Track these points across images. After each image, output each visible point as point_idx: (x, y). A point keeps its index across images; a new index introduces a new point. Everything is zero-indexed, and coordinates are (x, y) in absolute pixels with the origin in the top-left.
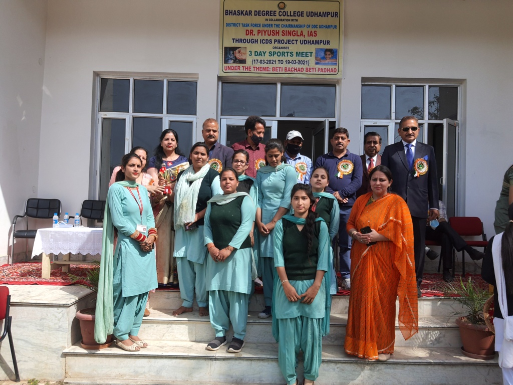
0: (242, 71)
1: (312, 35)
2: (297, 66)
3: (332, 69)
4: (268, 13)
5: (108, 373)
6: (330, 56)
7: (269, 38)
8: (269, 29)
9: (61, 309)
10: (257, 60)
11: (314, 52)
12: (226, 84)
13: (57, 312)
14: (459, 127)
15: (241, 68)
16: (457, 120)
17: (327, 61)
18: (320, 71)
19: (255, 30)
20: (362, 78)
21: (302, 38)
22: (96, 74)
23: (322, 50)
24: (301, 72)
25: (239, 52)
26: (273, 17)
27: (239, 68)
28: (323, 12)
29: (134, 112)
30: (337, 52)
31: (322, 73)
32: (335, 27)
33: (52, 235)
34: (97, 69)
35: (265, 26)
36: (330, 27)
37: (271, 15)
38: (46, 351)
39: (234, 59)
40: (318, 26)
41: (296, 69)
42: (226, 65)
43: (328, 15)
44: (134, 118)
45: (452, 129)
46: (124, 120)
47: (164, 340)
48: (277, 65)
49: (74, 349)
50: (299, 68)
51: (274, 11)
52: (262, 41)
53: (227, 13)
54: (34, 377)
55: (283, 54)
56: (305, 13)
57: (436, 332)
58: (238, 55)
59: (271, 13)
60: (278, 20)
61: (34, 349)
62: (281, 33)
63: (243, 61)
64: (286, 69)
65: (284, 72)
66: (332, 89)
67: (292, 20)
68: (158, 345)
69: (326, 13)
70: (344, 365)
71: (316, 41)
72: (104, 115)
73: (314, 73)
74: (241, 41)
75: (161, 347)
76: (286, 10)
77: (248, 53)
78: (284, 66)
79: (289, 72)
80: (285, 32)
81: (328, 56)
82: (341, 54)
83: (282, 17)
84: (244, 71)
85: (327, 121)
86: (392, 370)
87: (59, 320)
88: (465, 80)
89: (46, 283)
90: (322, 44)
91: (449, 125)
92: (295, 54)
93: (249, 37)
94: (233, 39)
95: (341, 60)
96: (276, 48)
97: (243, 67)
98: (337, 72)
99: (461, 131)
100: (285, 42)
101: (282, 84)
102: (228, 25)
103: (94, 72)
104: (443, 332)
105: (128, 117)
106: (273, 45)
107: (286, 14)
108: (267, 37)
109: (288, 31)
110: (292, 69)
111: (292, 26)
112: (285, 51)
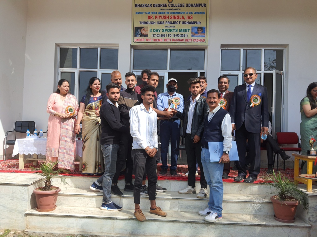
0: (145, 41)
1: (189, 18)
2: (180, 38)
3: (202, 39)
4: (162, 5)
5: (52, 226)
6: (201, 32)
7: (162, 21)
8: (162, 15)
9: (24, 187)
10: (155, 35)
11: (191, 29)
12: (136, 50)
13: (22, 189)
14: (284, 75)
15: (145, 40)
16: (282, 70)
17: (199, 35)
18: (194, 41)
19: (154, 16)
20: (221, 44)
21: (183, 20)
22: (57, 45)
23: (195, 27)
24: (182, 42)
25: (144, 30)
26: (165, 8)
27: (144, 40)
28: (196, 4)
29: (80, 68)
30: (205, 29)
31: (195, 42)
32: (204, 13)
33: (24, 142)
34: (58, 42)
35: (160, 13)
36: (201, 13)
37: (163, 7)
38: (15, 212)
39: (141, 34)
40: (193, 13)
41: (179, 40)
42: (136, 38)
43: (199, 5)
44: (80, 72)
45: (279, 76)
46: (74, 73)
47: (87, 207)
48: (167, 37)
49: (32, 211)
50: (181, 39)
51: (166, 4)
52: (158, 23)
53: (136, 6)
54: (8, 228)
55: (171, 30)
56: (185, 5)
57: (259, 205)
58: (143, 32)
59: (163, 5)
60: (168, 9)
61: (8, 211)
62: (170, 17)
63: (146, 36)
64: (173, 40)
65: (171, 42)
66: (203, 52)
67: (177, 9)
68: (83, 210)
69: (198, 4)
70: (197, 225)
71: (192, 22)
72: (62, 70)
73: (191, 42)
74: (145, 23)
75: (85, 211)
76: (173, 3)
77: (149, 30)
78: (171, 38)
79: (175, 42)
80: (172, 17)
81: (199, 31)
82: (208, 30)
83: (171, 8)
84: (147, 42)
85: (199, 72)
86: (228, 229)
87: (23, 194)
88: (288, 45)
89: (20, 172)
90: (196, 24)
91: (277, 74)
92: (178, 30)
93: (150, 20)
94: (140, 22)
95: (208, 34)
96: (166, 27)
97: (146, 39)
98: (205, 42)
99: (285, 77)
100: (173, 23)
101: (171, 50)
102: (137, 13)
103: (56, 44)
104: (263, 205)
105: (76, 71)
106: (165, 25)
107: (173, 5)
108: (161, 20)
109: (175, 16)
110: (177, 40)
111: (177, 13)
112: (172, 28)
